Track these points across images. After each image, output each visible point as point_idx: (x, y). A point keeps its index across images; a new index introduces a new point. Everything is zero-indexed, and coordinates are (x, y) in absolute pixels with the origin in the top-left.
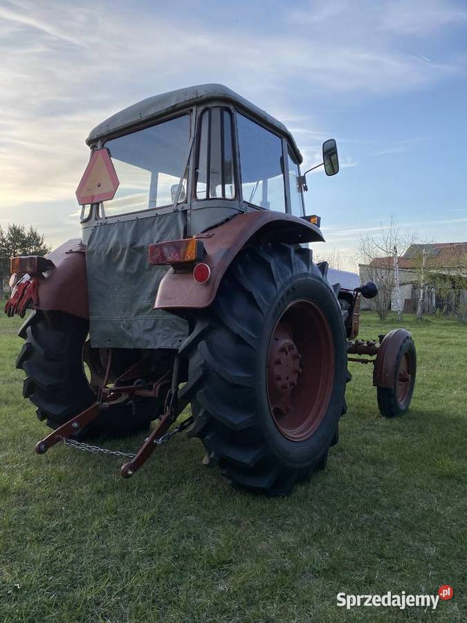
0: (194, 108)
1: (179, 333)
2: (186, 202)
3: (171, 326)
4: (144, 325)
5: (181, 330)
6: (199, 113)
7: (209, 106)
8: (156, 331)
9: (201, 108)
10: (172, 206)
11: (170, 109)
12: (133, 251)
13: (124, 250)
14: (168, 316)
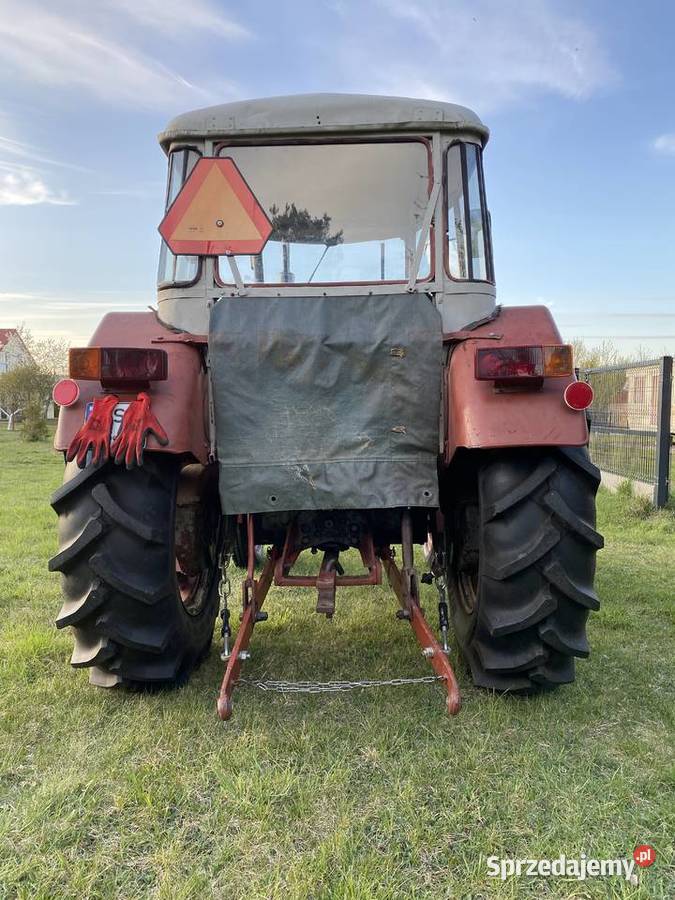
0: (436, 136)
1: (421, 482)
2: (433, 280)
3: (405, 471)
4: (356, 470)
5: (423, 477)
6: (445, 147)
7: (463, 139)
8: (378, 480)
9: (449, 139)
10: (405, 282)
11: (390, 127)
12: (326, 349)
13: (306, 346)
14: (399, 457)
